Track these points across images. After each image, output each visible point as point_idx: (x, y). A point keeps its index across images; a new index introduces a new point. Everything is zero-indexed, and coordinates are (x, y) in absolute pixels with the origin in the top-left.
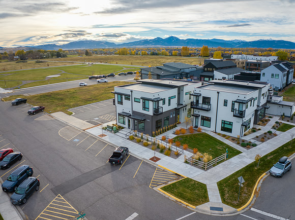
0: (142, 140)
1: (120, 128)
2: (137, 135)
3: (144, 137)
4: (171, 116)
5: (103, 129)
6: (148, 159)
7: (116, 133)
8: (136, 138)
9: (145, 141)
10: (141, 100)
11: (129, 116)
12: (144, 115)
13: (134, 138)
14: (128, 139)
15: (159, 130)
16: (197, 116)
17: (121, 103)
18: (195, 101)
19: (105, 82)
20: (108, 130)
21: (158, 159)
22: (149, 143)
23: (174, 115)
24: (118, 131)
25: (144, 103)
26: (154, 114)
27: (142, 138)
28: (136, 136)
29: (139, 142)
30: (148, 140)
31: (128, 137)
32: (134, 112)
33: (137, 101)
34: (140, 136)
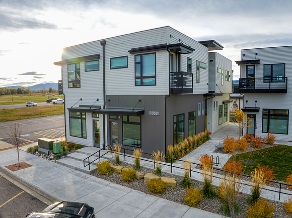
1: (73, 147)
4: (199, 113)
5: (30, 151)
8: (119, 168)
9: (150, 176)
10: (131, 59)
12: (140, 99)
13: (112, 170)
14: (92, 173)
17: (76, 83)
20: (41, 153)
22: (165, 179)
23: (203, 112)
24: (65, 155)
25: (140, 65)
26: (171, 91)
27: (138, 166)
28: (118, 162)
29: (130, 180)
30: (158, 172)
31: (93, 167)
32: (109, 99)
34: (131, 161)
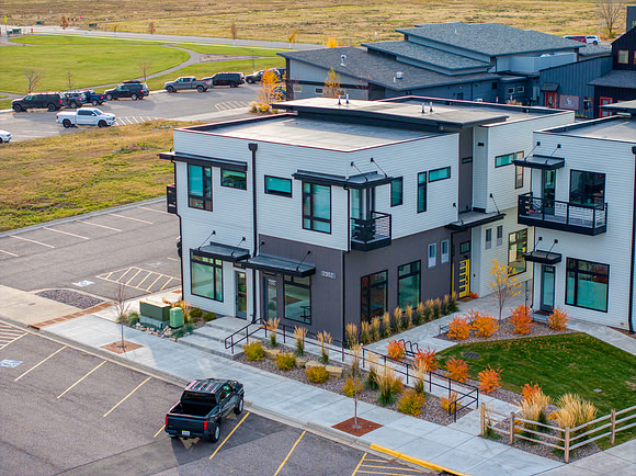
0: (299, 360)
2: (280, 339)
3: (307, 347)
4: (432, 262)
5: (122, 321)
6: (328, 425)
7: (181, 334)
8: (274, 352)
9: (312, 364)
10: (297, 186)
11: (241, 260)
12: (309, 251)
13: (265, 355)
14: (237, 358)
15: (376, 321)
16: (547, 262)
17: (204, 201)
18: (538, 193)
19: (102, 124)
20: (146, 326)
21: (369, 426)
22: (329, 368)
23: (445, 258)
24: (190, 330)
25: (308, 198)
26: (353, 246)
27: (300, 351)
28: (274, 344)
29: (288, 367)
30: (325, 359)
31: (238, 351)
32: (263, 242)
33: (277, 188)
34: (291, 343)
